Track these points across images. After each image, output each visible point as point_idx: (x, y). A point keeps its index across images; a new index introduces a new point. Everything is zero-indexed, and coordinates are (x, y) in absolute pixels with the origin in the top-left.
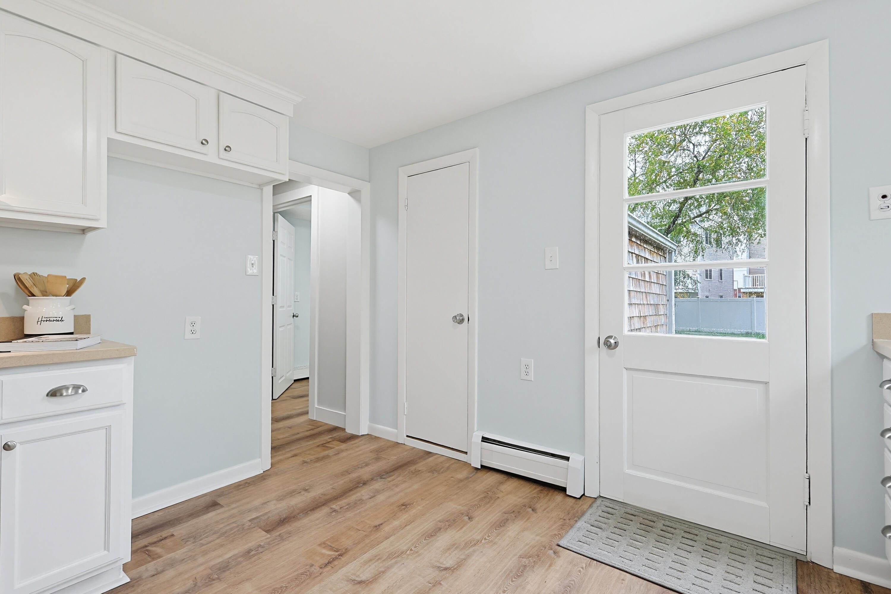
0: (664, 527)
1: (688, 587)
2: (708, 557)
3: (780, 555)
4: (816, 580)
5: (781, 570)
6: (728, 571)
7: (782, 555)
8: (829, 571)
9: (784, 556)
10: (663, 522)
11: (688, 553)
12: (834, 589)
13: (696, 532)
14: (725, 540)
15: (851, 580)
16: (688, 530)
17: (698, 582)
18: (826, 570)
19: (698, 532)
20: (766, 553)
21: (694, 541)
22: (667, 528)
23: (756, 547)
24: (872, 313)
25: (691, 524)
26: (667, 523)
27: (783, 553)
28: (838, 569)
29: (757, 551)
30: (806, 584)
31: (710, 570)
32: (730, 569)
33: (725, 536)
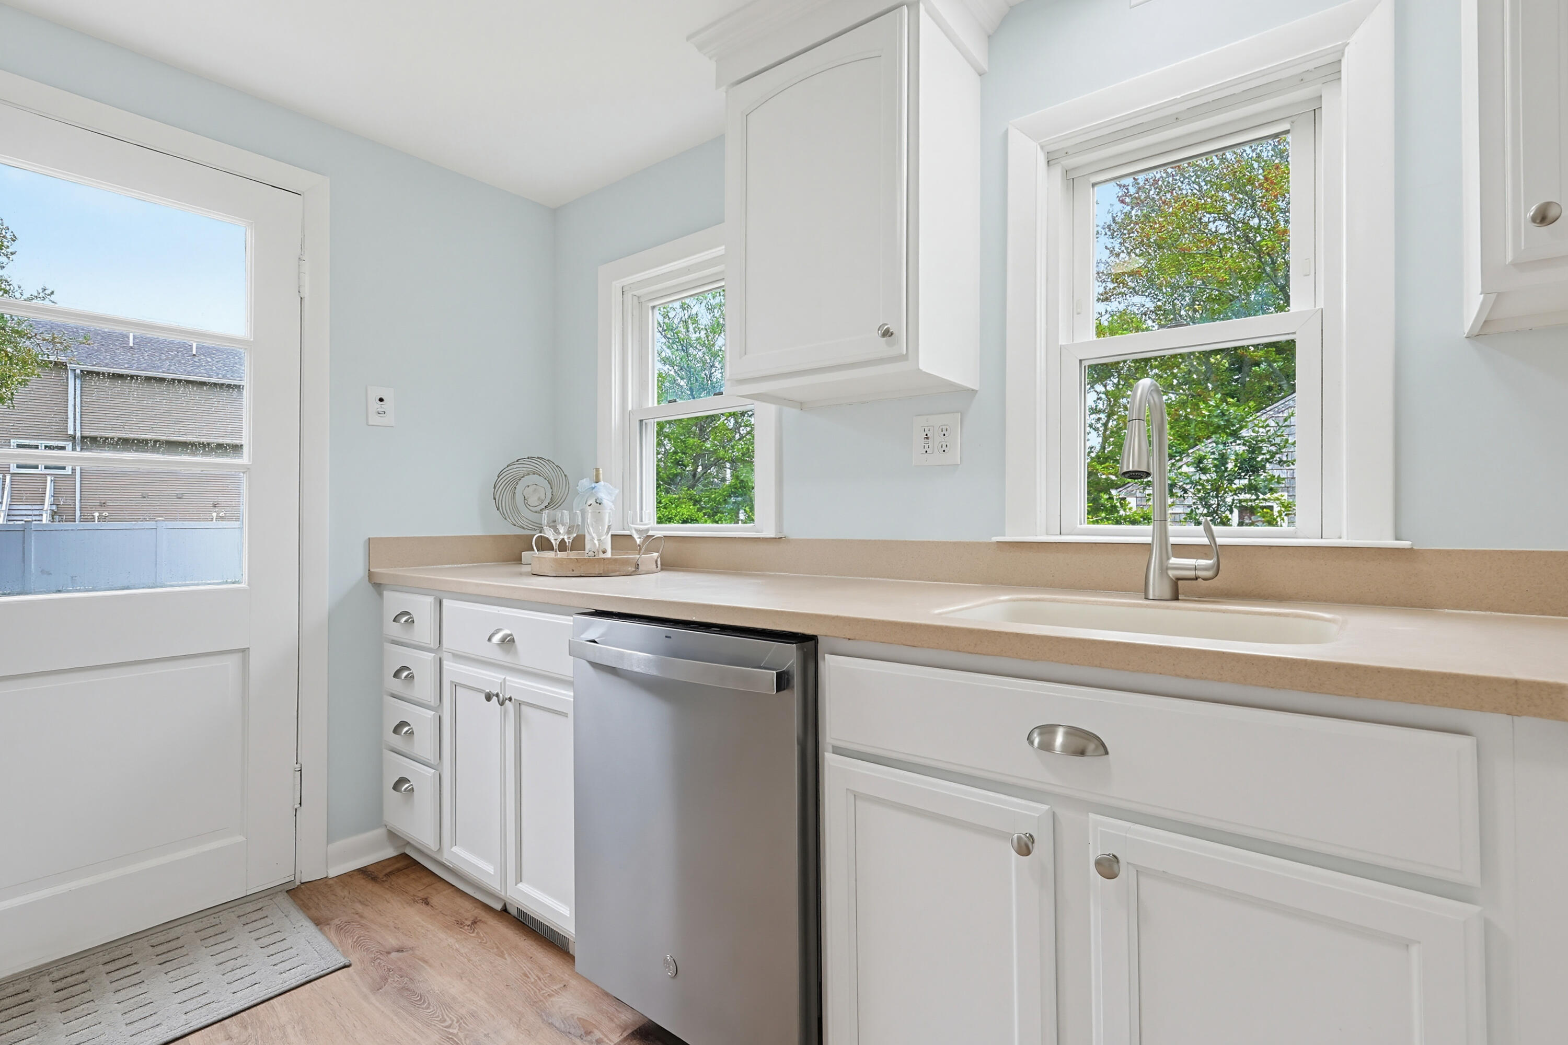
0: (55, 984)
1: (183, 1022)
2: (175, 968)
3: (266, 898)
4: (320, 897)
5: (280, 913)
6: (219, 961)
7: (269, 898)
8: (324, 880)
9: (272, 897)
10: (47, 978)
11: (140, 985)
12: (342, 894)
13: (127, 951)
14: (182, 930)
15: (349, 875)
16: (107, 958)
17: (190, 1006)
18: (320, 882)
19: (129, 949)
20: (250, 908)
21: (132, 965)
22: (65, 981)
23: (230, 910)
24: (367, 538)
25: (104, 948)
26: (56, 975)
27: (270, 893)
28: (334, 872)
29: (236, 913)
30: (314, 909)
31: (195, 979)
32: (220, 958)
33: (177, 926)
